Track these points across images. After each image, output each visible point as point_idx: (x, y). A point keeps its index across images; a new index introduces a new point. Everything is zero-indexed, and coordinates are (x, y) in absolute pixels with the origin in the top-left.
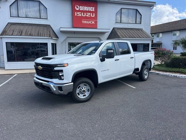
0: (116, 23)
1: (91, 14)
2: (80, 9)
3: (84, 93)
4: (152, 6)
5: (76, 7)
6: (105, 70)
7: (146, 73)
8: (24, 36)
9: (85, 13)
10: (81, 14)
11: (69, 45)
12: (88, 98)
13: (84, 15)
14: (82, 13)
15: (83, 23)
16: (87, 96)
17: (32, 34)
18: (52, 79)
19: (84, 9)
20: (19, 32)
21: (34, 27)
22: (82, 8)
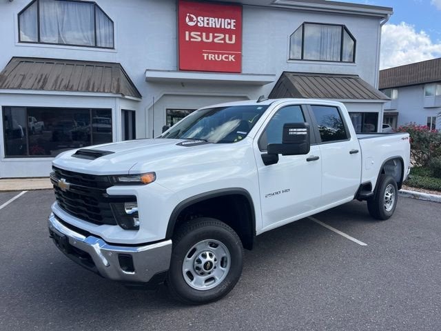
0: (290, 59)
1: (227, 36)
2: (199, 24)
3: (209, 273)
4: (382, 18)
5: (187, 19)
6: (277, 193)
7: (389, 197)
8: (51, 90)
9: (211, 35)
10: (201, 36)
11: (168, 115)
12: (224, 288)
13: (208, 38)
14: (204, 34)
15: (205, 58)
16: (219, 280)
17: (73, 86)
18: (100, 224)
19: (208, 24)
20: (39, 81)
21: (79, 69)
22: (203, 21)
